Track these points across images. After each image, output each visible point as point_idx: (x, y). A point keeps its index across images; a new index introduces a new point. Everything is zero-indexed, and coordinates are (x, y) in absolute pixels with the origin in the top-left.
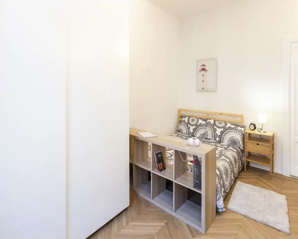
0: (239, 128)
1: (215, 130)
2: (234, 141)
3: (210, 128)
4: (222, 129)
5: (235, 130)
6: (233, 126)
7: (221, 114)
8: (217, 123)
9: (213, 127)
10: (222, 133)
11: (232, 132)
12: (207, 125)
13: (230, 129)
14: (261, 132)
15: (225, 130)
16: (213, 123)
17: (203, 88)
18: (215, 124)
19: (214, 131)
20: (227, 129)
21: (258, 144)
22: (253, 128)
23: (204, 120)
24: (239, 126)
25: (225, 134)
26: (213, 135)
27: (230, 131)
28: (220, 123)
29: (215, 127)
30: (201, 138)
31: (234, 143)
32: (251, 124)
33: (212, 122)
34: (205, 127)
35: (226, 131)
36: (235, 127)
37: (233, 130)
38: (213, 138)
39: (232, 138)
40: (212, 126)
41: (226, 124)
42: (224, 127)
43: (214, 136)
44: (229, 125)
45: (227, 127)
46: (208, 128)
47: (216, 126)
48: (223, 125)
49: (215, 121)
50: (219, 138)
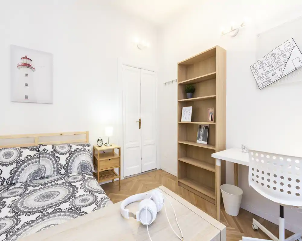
0: (87, 148)
1: (57, 160)
2: (85, 166)
3: (48, 158)
4: (68, 155)
5: (84, 151)
6: (80, 147)
7: (61, 134)
8: (57, 148)
9: (54, 156)
10: (68, 160)
11: (81, 154)
12: (41, 155)
13: (78, 152)
14: (108, 146)
15: (72, 154)
16: (52, 150)
17: (26, 97)
18: (55, 151)
19: (56, 162)
20: (74, 153)
21: (110, 160)
22: (101, 143)
23: (32, 148)
24: (86, 145)
25: (73, 161)
26: (54, 168)
27: (78, 155)
28: (62, 147)
29: (57, 155)
30: (30, 181)
31: (85, 167)
32: (98, 140)
33: (49, 148)
34: (38, 160)
35: (74, 156)
36: (83, 147)
37: (81, 152)
38: (56, 173)
39: (83, 162)
40: (51, 155)
41: (71, 147)
42: (69, 152)
43: (56, 169)
44: (74, 147)
45: (73, 150)
46: (43, 160)
47: (57, 153)
48: (67, 149)
49: (54, 147)
50: (64, 169)
